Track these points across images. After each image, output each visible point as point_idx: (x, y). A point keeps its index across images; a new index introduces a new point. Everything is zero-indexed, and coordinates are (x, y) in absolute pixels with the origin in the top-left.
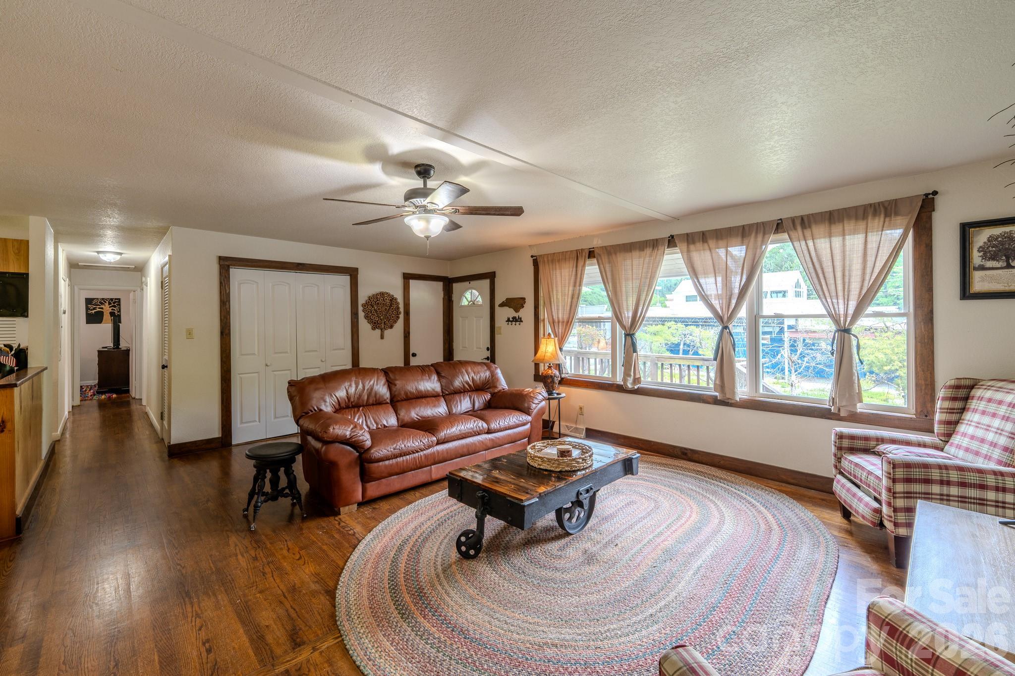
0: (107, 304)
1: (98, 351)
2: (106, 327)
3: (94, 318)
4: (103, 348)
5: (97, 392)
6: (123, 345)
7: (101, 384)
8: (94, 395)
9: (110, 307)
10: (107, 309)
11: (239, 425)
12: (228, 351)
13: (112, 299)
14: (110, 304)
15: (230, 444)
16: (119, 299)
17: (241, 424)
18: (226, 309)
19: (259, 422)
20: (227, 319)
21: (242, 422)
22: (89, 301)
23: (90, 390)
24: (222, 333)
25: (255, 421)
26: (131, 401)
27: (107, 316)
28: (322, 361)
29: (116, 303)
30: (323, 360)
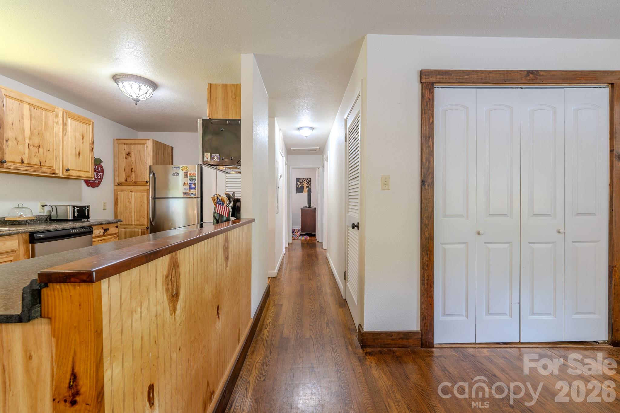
0: (305, 182)
1: (301, 209)
2: (305, 195)
3: (300, 190)
4: (303, 207)
5: (300, 234)
6: (313, 206)
7: (302, 230)
8: (299, 236)
9: (307, 183)
10: (305, 184)
11: (441, 318)
12: (430, 210)
13: (307, 179)
14: (306, 181)
15: (431, 345)
16: (311, 178)
17: (442, 316)
18: (429, 147)
19: (467, 316)
20: (429, 162)
21: (444, 314)
22: (298, 180)
23: (298, 232)
24: (423, 183)
25: (461, 315)
26: (317, 243)
27: (305, 189)
28: (559, 232)
29: (309, 180)
30: (562, 231)
